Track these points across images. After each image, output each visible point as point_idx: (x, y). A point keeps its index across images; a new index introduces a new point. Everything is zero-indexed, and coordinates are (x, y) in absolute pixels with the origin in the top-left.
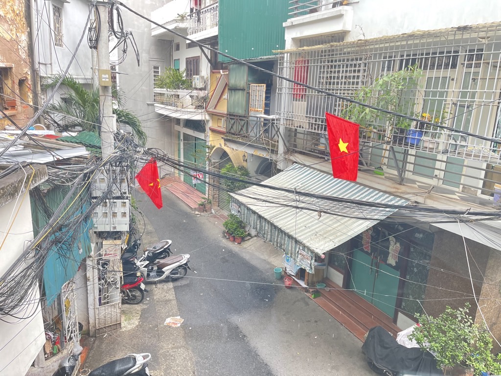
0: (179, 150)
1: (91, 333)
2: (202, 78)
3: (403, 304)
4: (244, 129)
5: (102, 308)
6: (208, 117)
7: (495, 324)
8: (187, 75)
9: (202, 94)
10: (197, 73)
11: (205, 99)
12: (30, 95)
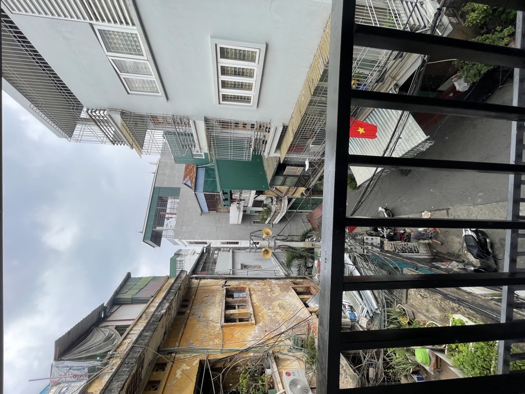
0: (301, 212)
1: (433, 258)
2: (266, 199)
3: (433, 87)
4: (305, 178)
5: (420, 252)
6: (286, 197)
7: (463, 31)
8: (266, 207)
9: (275, 199)
10: (263, 201)
11: (277, 198)
12: (298, 280)
